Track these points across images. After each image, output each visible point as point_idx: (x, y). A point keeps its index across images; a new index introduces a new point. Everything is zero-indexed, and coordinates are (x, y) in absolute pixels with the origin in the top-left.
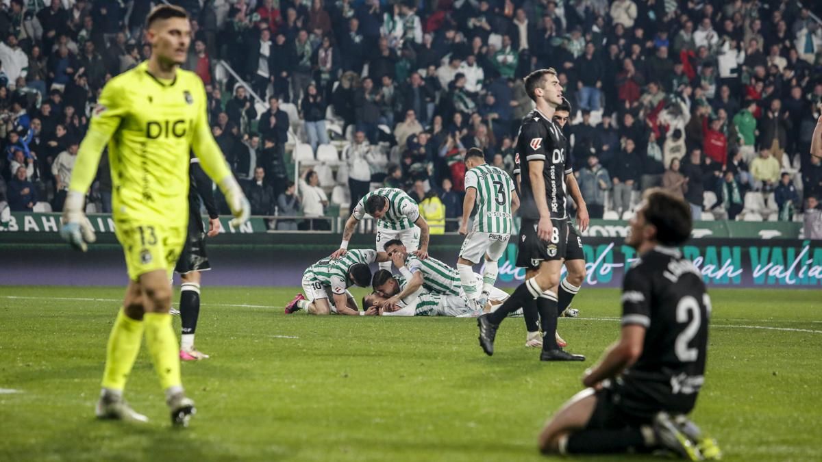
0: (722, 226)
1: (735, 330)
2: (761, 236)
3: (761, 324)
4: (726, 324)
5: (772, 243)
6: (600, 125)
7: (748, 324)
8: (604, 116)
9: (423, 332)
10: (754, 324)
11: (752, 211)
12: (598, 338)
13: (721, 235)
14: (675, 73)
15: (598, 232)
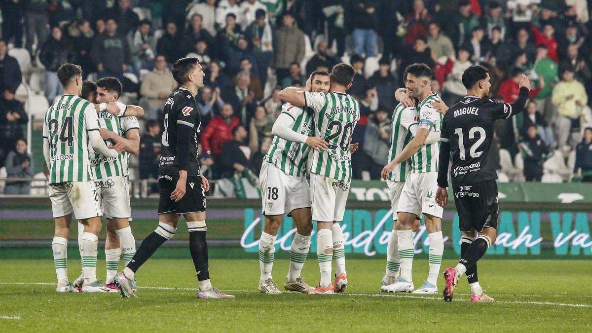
0: (516, 189)
1: (522, 307)
2: (561, 200)
3: (553, 300)
4: (513, 300)
5: (574, 207)
6: (377, 73)
7: (538, 299)
8: (381, 62)
9: (166, 310)
10: (545, 300)
11: (551, 172)
12: (365, 316)
13: (516, 198)
14: (461, 16)
15: (376, 195)
